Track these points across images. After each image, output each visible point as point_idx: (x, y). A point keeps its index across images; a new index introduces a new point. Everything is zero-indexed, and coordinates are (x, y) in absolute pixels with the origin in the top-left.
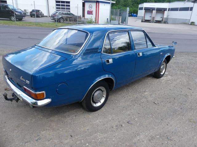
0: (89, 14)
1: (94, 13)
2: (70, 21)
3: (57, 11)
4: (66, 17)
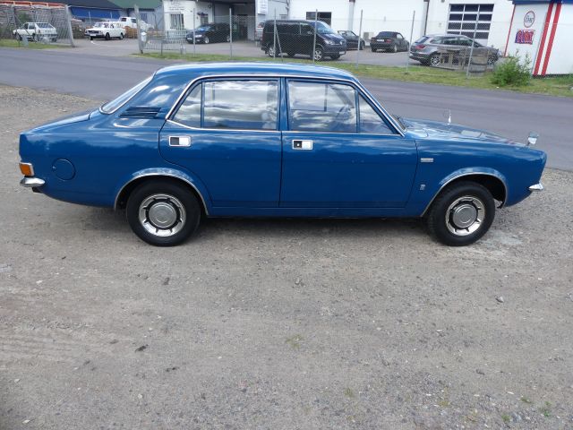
0: (520, 43)
1: (536, 39)
2: (455, 62)
3: (449, 33)
4: (445, 52)
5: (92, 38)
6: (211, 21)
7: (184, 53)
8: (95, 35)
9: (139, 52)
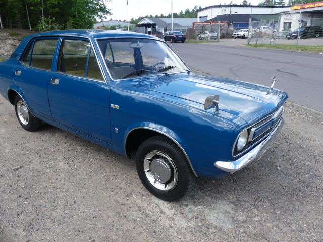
5: (236, 38)
6: (308, 24)
7: (272, 44)
8: (236, 36)
9: (247, 44)
